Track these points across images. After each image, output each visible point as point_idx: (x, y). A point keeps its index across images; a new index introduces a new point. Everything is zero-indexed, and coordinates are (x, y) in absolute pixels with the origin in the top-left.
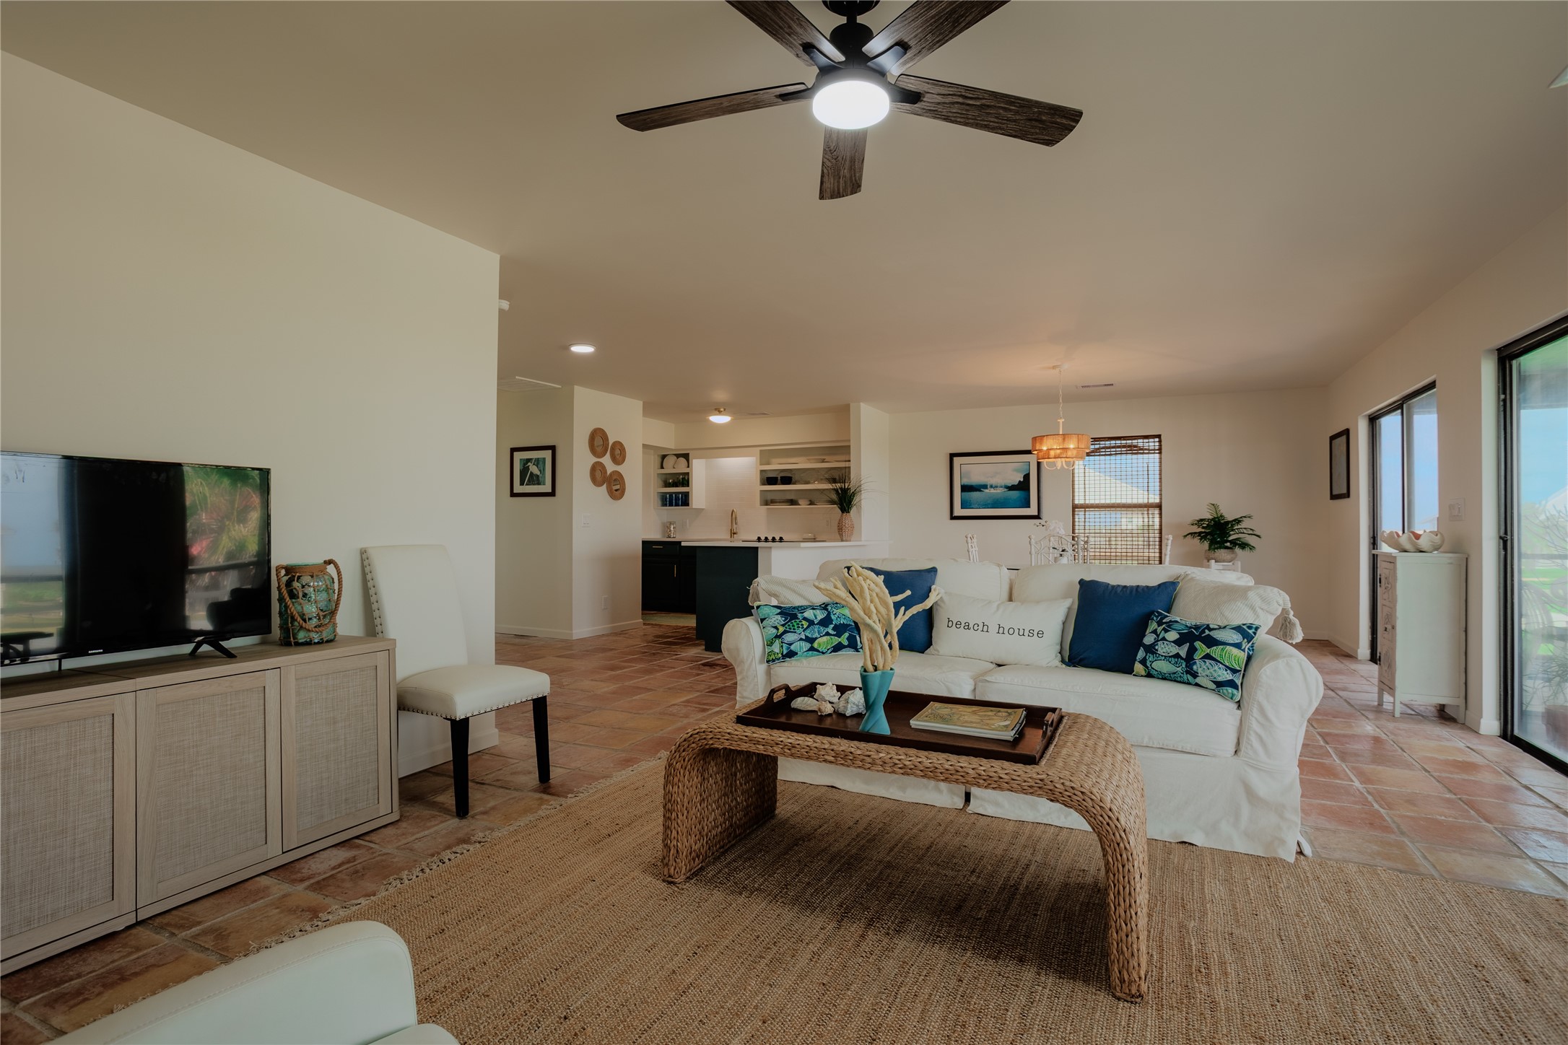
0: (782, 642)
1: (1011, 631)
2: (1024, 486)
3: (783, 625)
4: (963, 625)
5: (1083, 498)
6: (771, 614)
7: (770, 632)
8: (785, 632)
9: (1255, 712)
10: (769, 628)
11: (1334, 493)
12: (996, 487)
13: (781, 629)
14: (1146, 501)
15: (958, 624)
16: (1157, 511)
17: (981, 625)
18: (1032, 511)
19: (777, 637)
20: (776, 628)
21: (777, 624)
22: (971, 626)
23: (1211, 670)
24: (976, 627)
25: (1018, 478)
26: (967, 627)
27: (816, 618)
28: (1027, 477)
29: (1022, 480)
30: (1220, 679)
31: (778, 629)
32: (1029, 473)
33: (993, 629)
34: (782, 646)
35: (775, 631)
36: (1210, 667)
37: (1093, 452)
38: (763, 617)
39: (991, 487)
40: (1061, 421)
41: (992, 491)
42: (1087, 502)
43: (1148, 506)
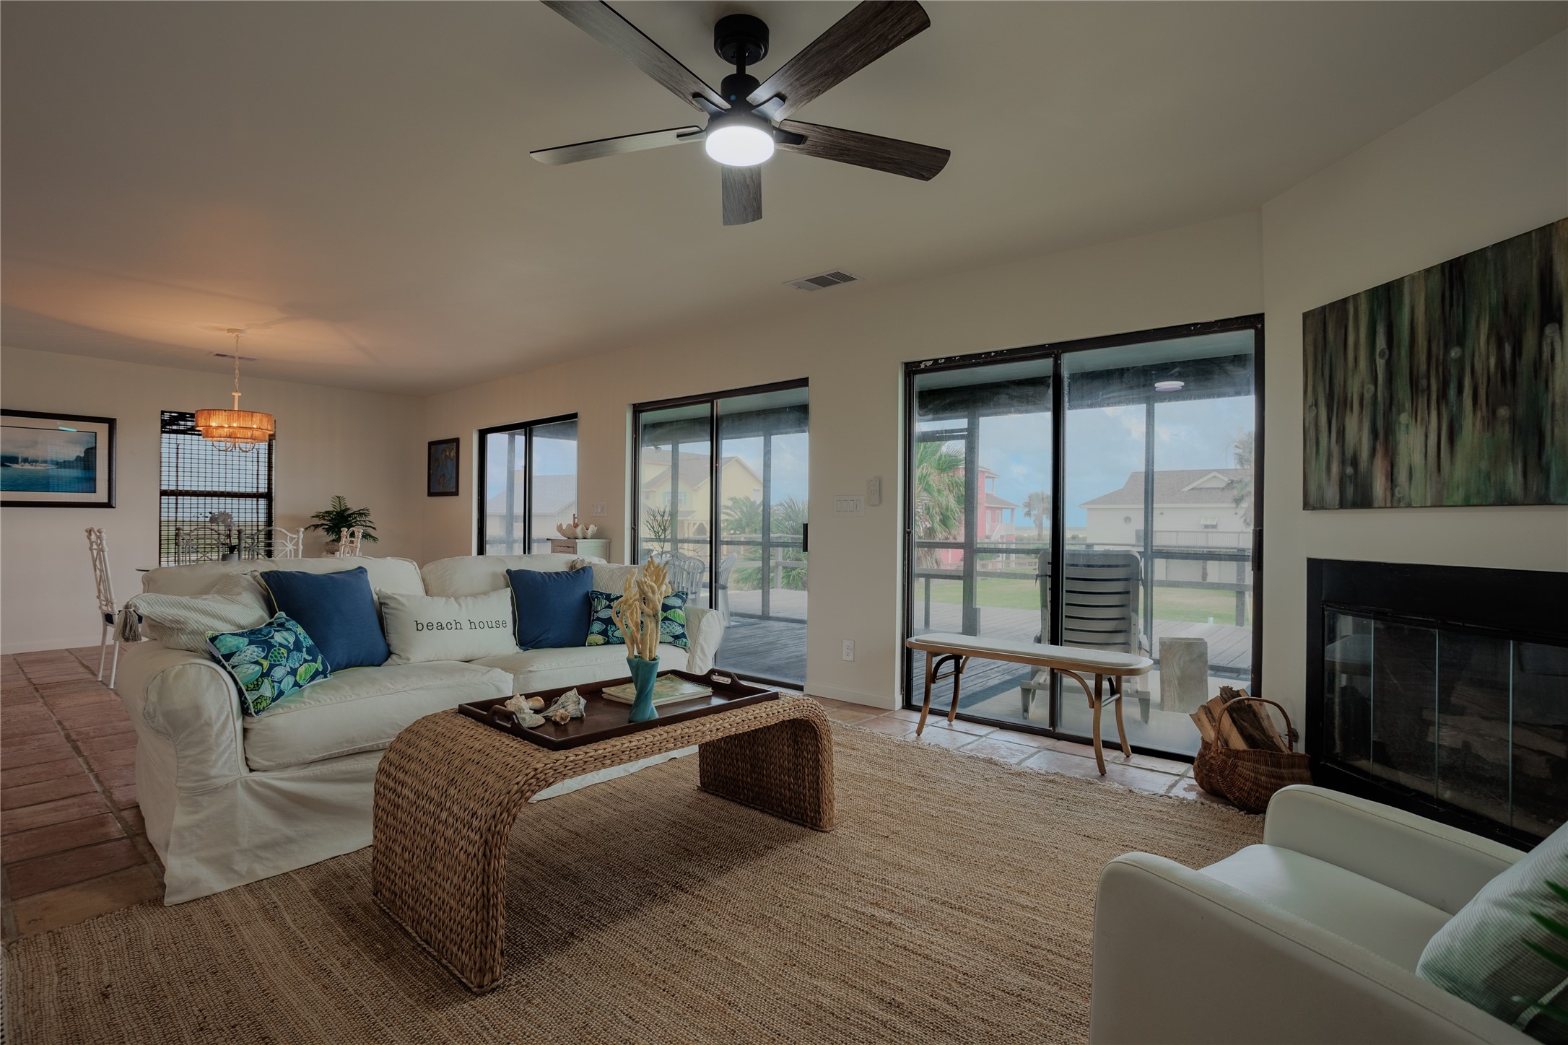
0: (273, 681)
1: (482, 625)
2: (87, 461)
3: (265, 658)
4: (435, 626)
5: (174, 483)
6: (241, 645)
7: (250, 671)
8: (271, 667)
9: (699, 653)
10: (249, 666)
11: (432, 491)
12: (36, 461)
13: (266, 664)
14: (255, 490)
15: (429, 626)
16: (262, 502)
17: (454, 623)
18: (101, 496)
19: (263, 675)
20: (257, 663)
21: (256, 659)
22: (444, 625)
23: (671, 628)
24: (449, 627)
25: (77, 452)
26: (440, 627)
27: (289, 643)
28: (91, 452)
29: (82, 455)
30: (677, 633)
31: (261, 665)
32: (95, 448)
33: (466, 625)
34: (274, 687)
35: (257, 668)
36: (669, 626)
37: (189, 430)
38: (227, 652)
39: (26, 460)
40: (237, 395)
41: (27, 466)
42: (180, 488)
43: (257, 496)
